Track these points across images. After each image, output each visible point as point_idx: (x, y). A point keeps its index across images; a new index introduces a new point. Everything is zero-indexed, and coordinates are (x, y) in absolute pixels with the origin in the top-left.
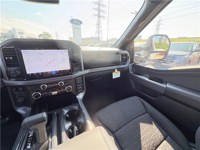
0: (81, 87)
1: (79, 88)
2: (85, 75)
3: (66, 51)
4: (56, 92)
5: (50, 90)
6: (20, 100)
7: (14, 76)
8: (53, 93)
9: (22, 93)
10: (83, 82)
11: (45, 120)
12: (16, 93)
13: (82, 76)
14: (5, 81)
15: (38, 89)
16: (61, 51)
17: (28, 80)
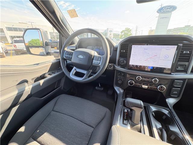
0: (176, 92)
1: (174, 92)
2: (189, 79)
3: (174, 47)
4: (146, 87)
5: (142, 83)
6: (120, 82)
7: (122, 64)
8: (143, 86)
9: (122, 77)
10: (181, 88)
11: (142, 108)
12: (119, 76)
13: (184, 80)
14: (116, 66)
15: (134, 79)
16: (168, 47)
17: (128, 69)
